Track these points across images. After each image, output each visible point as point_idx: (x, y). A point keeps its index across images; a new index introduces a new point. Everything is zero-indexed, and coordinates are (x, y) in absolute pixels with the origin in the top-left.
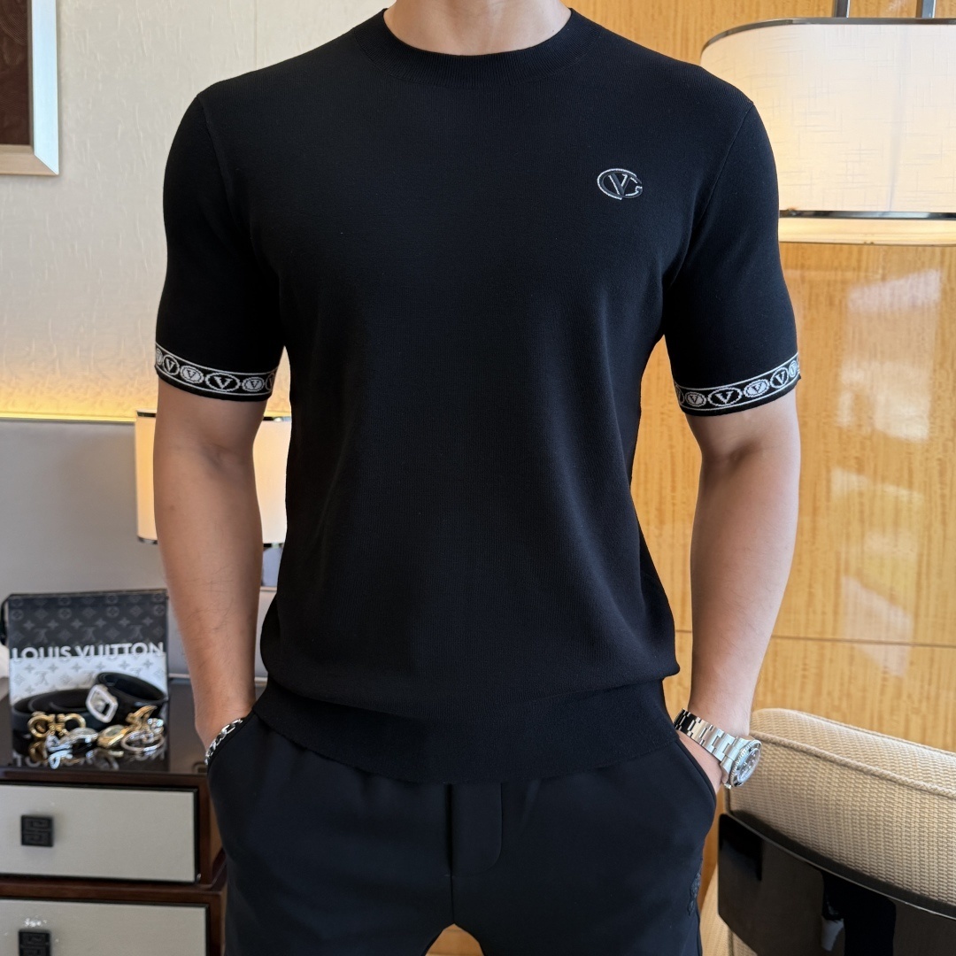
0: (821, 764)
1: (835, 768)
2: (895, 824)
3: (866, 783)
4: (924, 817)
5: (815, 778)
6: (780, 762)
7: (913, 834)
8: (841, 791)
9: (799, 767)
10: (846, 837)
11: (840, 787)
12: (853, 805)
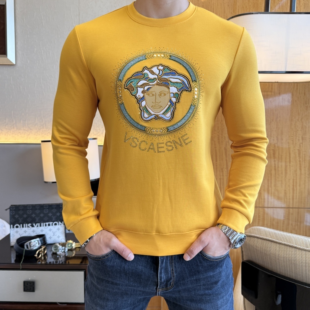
0: (273, 243)
1: (278, 245)
2: (297, 261)
3: (288, 249)
4: (306, 259)
5: (271, 248)
6: (260, 244)
7: (303, 264)
8: (279, 252)
9: (266, 245)
10: (282, 266)
11: (280, 250)
12: (284, 256)
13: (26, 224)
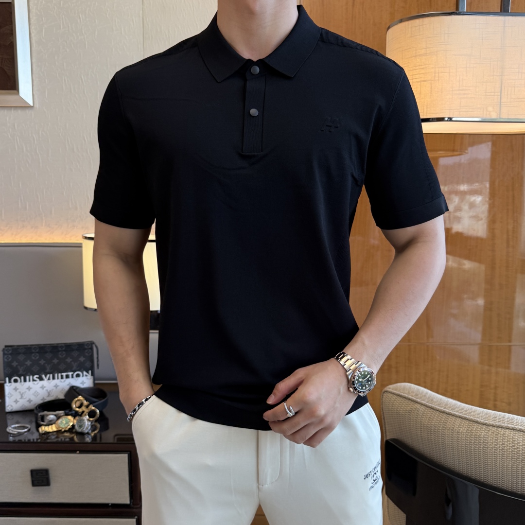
13: (29, 376)
